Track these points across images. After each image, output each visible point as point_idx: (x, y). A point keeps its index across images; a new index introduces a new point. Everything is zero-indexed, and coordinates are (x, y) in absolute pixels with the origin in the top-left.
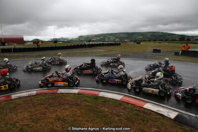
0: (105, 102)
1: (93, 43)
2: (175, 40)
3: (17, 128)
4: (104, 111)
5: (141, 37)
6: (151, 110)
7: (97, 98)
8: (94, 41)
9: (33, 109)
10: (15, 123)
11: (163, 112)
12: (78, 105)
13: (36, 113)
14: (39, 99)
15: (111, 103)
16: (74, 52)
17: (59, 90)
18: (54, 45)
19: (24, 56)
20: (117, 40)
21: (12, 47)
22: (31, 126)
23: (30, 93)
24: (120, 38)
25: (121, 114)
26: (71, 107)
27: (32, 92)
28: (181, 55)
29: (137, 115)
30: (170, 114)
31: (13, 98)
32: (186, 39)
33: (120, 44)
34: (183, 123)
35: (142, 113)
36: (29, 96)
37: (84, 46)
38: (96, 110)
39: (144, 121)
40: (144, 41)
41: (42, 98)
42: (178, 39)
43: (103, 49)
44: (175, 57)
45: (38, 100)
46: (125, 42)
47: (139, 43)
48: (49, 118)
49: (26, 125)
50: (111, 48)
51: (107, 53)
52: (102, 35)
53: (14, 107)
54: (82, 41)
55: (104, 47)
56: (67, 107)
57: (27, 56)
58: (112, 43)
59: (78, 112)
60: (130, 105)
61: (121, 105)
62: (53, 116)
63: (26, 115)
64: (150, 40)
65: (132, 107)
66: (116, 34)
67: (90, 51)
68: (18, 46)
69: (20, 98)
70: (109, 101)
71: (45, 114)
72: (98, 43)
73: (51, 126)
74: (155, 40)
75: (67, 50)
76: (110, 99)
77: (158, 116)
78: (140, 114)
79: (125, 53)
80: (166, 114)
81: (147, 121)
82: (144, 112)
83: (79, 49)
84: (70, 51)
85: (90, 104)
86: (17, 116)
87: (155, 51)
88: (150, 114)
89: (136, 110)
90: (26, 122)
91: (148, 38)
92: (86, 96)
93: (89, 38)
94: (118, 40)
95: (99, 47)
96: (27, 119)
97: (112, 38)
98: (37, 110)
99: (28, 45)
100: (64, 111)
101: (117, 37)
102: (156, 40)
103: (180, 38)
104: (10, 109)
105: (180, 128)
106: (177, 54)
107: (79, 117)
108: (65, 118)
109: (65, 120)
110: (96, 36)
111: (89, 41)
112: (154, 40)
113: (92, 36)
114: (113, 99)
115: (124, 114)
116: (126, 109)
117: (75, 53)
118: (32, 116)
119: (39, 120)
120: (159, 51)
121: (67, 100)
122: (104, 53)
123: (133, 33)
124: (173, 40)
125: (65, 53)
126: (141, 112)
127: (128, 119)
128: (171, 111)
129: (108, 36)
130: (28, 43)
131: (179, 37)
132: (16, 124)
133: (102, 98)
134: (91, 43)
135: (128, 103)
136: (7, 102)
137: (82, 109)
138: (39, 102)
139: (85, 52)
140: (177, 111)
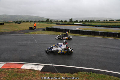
2: (44, 21)
5: (21, 19)
6: (26, 69)
11: (34, 68)
25: (2, 78)
28: (46, 30)
30: (39, 68)
32: (50, 21)
33: (3, 24)
34: (46, 71)
39: (20, 78)
40: (24, 22)
42: (45, 21)
47: (20, 23)
60: (10, 69)
61: (2, 71)
64: (28, 22)
77: (31, 72)
78: (18, 74)
79: (8, 31)
80: (36, 69)
81: (23, 77)
82: (21, 72)
88: (26, 71)
89: (15, 72)
94: (2, 21)
105: (44, 75)
106: (44, 30)
115: (5, 77)
123: (15, 16)
124: (42, 21)
126: (19, 72)
128: (39, 66)
135: (8, 69)
140: (43, 65)
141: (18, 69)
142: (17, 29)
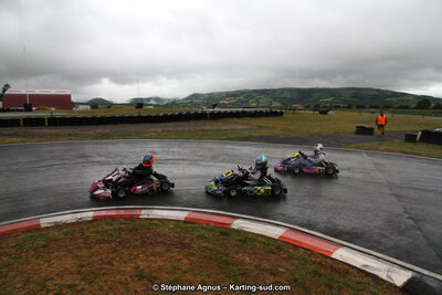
0: (244, 242)
1: (223, 110)
2: (407, 107)
3: (48, 291)
4: (242, 263)
5: (330, 99)
6: (349, 265)
7: (226, 232)
8: (225, 106)
9: (85, 252)
10: (46, 280)
11: (376, 269)
12: (183, 246)
13: (91, 260)
14: (100, 229)
15: (258, 246)
16: (179, 129)
17: (143, 212)
18: (135, 113)
19: (70, 135)
20: (275, 104)
21: (45, 114)
22: (79, 288)
23: (79, 216)
24: (282, 100)
25: (281, 269)
26: (169, 251)
27: (83, 215)
28: (420, 140)
29: (316, 273)
30: (393, 276)
31: (43, 226)
32: (433, 105)
33: (282, 113)
35: (329, 271)
36: (79, 223)
37: (201, 117)
38: (225, 258)
39: (331, 288)
40: (336, 107)
41: (106, 227)
42: (413, 106)
43: (242, 124)
44: (408, 146)
45: (97, 232)
46: (294, 109)
48: (119, 272)
49: (70, 287)
50: (262, 122)
51: (253, 134)
52: (242, 93)
53: (44, 246)
54: (197, 105)
55: (246, 120)
56: (159, 249)
57: (75, 135)
58: (263, 110)
59: (184, 261)
60: (302, 250)
61: (281, 250)
62: (129, 268)
63: (70, 264)
64: (349, 107)
65: (306, 256)
66: (274, 91)
67: (216, 128)
68: (58, 114)
69: (57, 226)
70: (255, 241)
71: (110, 263)
72: (234, 110)
73: (122, 290)
74: (360, 107)
75: (163, 124)
76: (257, 235)
77: (365, 279)
78: (322, 271)
79: (293, 135)
80: (383, 275)
81: (340, 288)
83: (191, 123)
84: (170, 126)
85: (210, 246)
86: (49, 266)
87: (362, 131)
88: (347, 272)
89: (314, 263)
90: (69, 280)
91: (345, 101)
92: (203, 228)
93: (212, 99)
94: (278, 104)
95: (236, 120)
96: (71, 273)
97: (264, 101)
98: (93, 255)
99: (80, 112)
100: (152, 258)
101: (275, 99)
102: (363, 107)
103: (419, 103)
104: (35, 250)
106: (410, 138)
107: (186, 272)
108: (154, 274)
109: (155, 278)
110: (229, 95)
111: (214, 106)
112: (358, 107)
113: (220, 94)
114: (262, 236)
116: (291, 258)
117: (182, 132)
118: (83, 266)
119: (98, 275)
120: (369, 131)
121: (159, 235)
122: (247, 133)
123: (311, 90)
124: (402, 107)
125: (159, 130)
126: (326, 268)
127: (296, 281)
128: (396, 269)
129: (254, 94)
130: (81, 107)
131: (417, 101)
132: (47, 283)
133: (239, 232)
134: (217, 110)
135: (296, 246)
136: (29, 234)
137: (193, 255)
138: (99, 236)
139: (204, 131)
140: (409, 269)
141: (323, 255)
142: (317, 131)
